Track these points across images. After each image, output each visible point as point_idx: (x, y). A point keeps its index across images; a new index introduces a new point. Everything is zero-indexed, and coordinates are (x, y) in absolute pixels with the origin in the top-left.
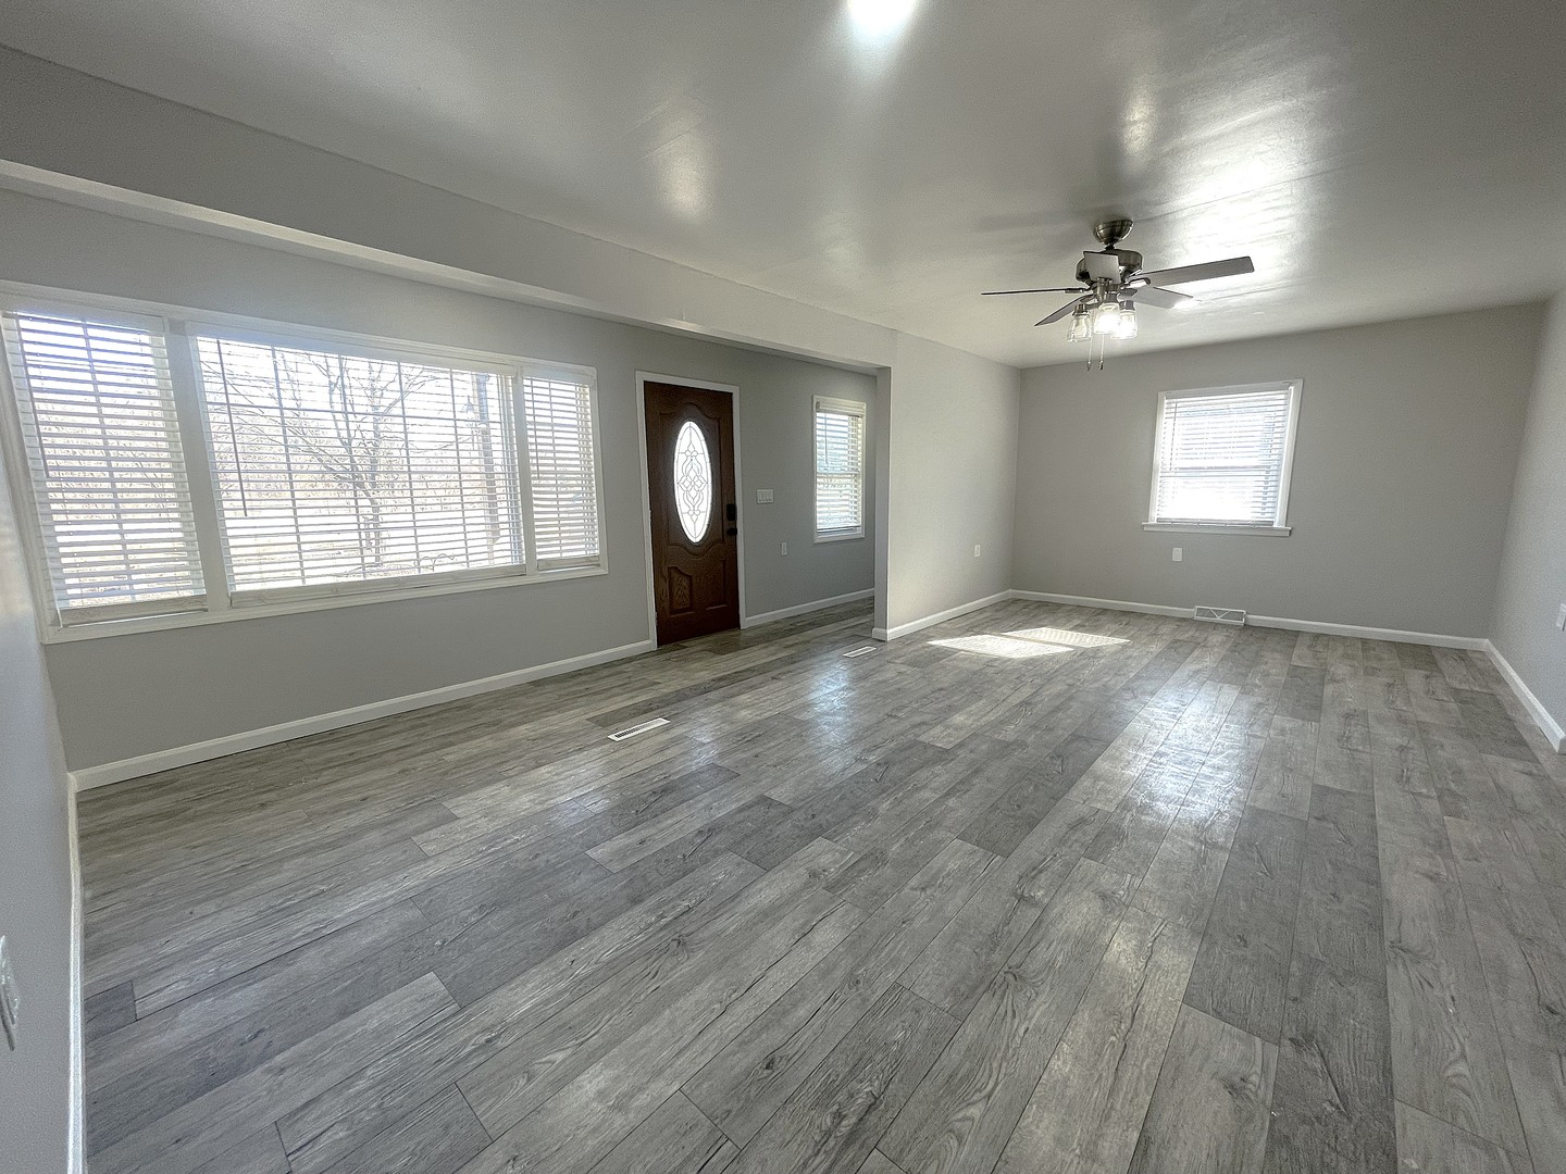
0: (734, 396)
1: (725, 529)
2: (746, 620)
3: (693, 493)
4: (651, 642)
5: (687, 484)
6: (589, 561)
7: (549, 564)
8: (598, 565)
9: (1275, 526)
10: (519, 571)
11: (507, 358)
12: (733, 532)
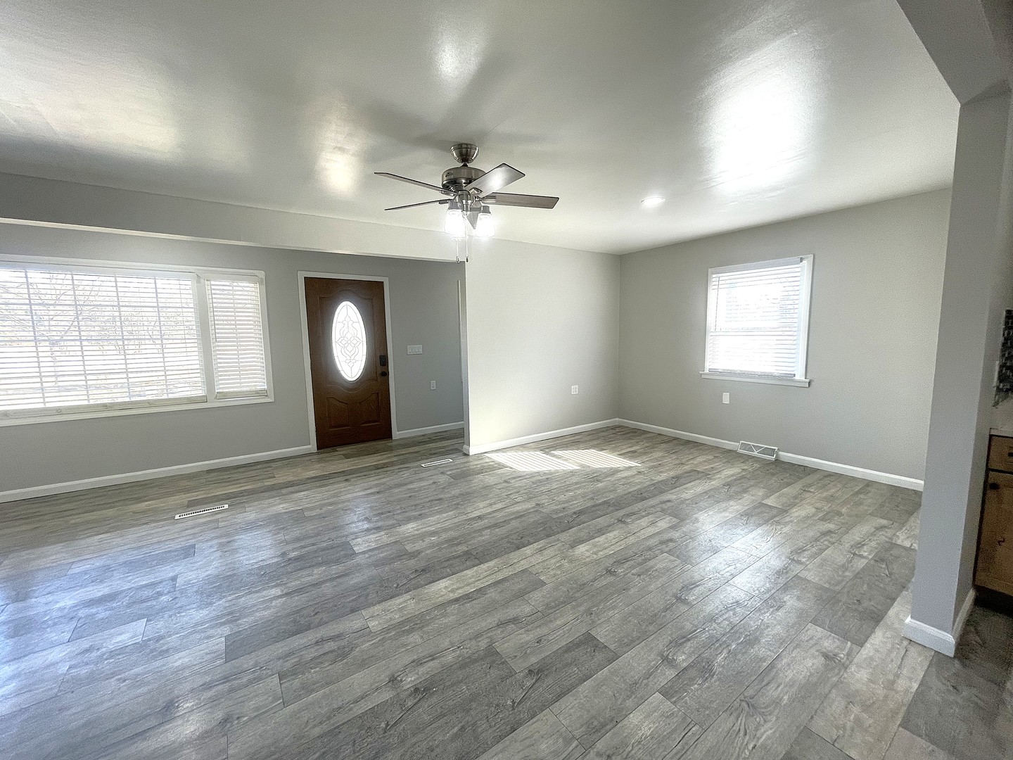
0: (385, 283)
1: (378, 373)
2: (396, 434)
3: (350, 348)
4: (312, 446)
5: (344, 342)
6: (258, 393)
7: (224, 396)
8: (267, 396)
9: (797, 378)
10: (204, 399)
11: (191, 268)
12: (385, 374)
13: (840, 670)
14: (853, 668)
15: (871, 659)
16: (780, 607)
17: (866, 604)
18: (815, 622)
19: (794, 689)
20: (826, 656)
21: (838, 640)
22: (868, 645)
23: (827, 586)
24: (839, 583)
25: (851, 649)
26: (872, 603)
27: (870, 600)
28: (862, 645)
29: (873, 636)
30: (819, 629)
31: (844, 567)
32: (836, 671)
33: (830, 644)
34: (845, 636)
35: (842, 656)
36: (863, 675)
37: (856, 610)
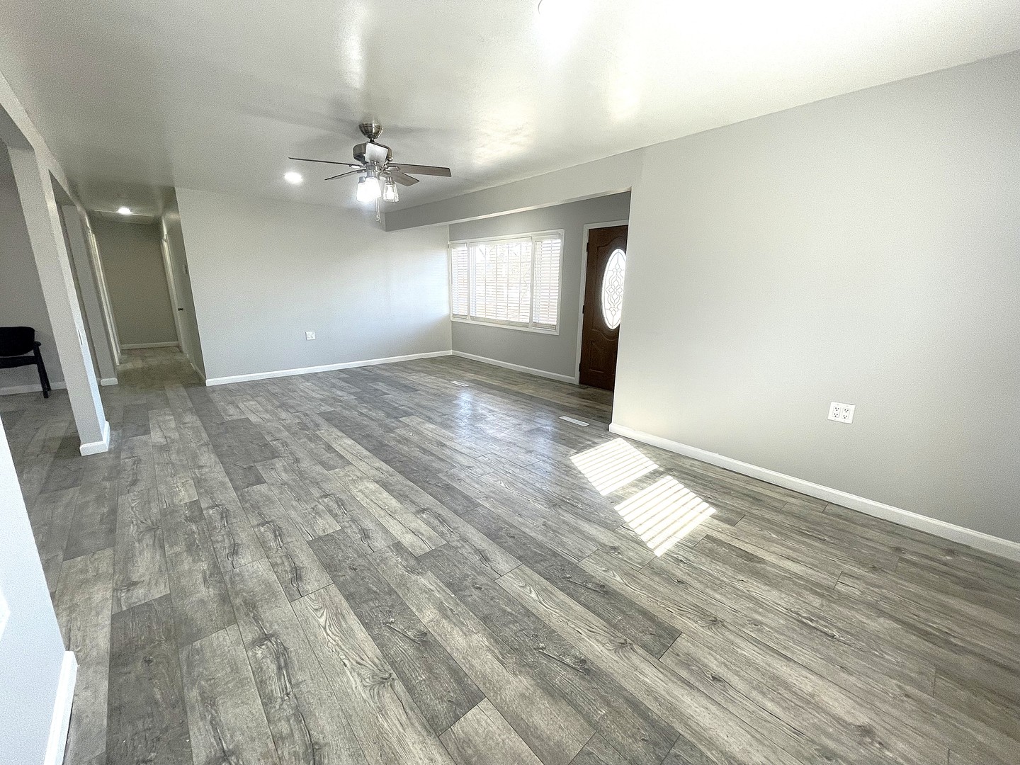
13: (117, 585)
14: (109, 594)
15: (98, 614)
16: (205, 580)
17: (139, 666)
18: (167, 598)
19: (137, 552)
20: (135, 584)
21: (135, 603)
22: (108, 622)
23: (197, 644)
24: (190, 665)
25: (119, 604)
26: (132, 676)
27: (138, 679)
28: (114, 618)
29: (108, 635)
30: (158, 596)
31: (209, 701)
32: (119, 582)
33: (139, 594)
34: (133, 611)
35: (123, 595)
36: (97, 597)
37: (143, 648)
